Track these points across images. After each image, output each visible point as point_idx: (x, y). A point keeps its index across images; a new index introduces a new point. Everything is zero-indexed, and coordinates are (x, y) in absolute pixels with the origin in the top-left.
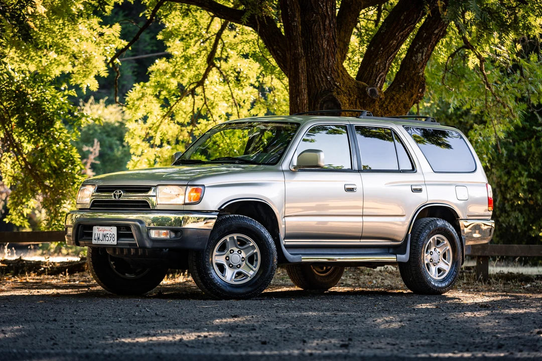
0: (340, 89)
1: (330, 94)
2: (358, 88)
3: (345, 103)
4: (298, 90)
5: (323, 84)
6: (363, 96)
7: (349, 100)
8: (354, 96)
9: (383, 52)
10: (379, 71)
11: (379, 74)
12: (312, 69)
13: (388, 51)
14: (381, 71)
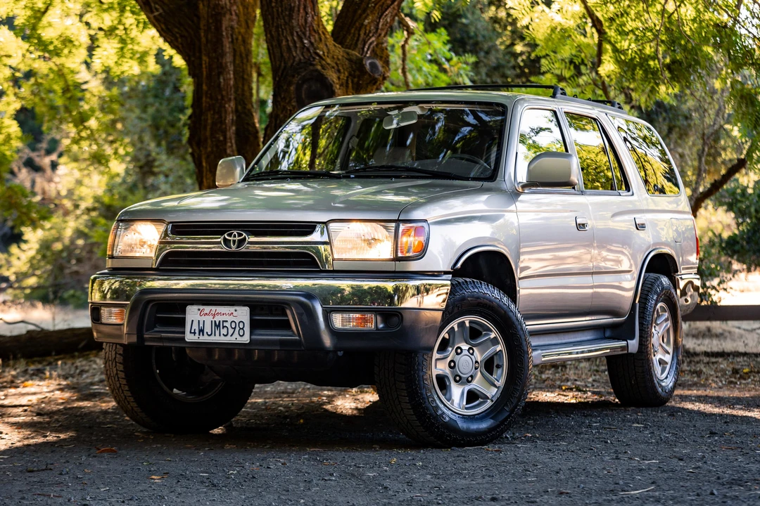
0: (323, 59)
1: (311, 68)
2: (350, 60)
4: (221, 63)
5: (296, 52)
6: (357, 73)
7: (339, 78)
8: (344, 73)
9: (376, 5)
10: (368, 35)
11: (369, 39)
12: (277, 27)
13: (383, 3)
14: (371, 35)
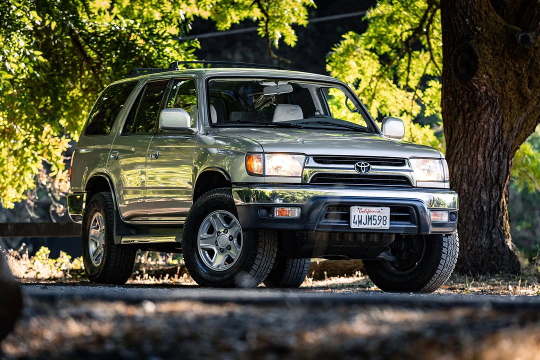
0: (481, 35)
1: (467, 41)
2: (507, 34)
3: (485, 54)
5: (461, 29)
6: (512, 45)
7: (493, 49)
8: (501, 45)
12: (448, 10)
